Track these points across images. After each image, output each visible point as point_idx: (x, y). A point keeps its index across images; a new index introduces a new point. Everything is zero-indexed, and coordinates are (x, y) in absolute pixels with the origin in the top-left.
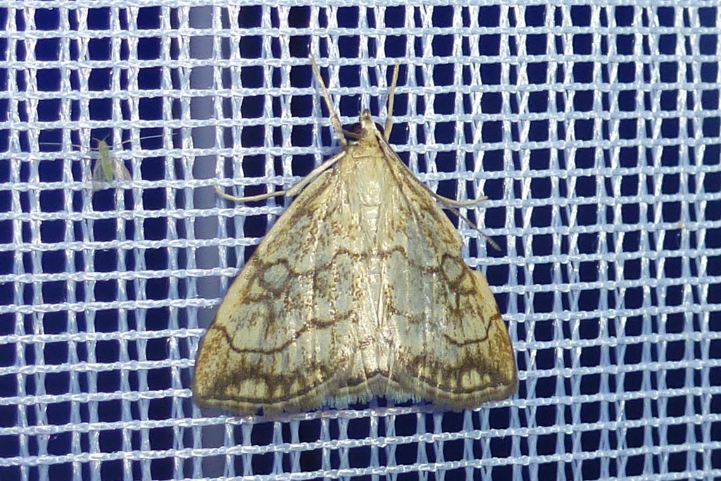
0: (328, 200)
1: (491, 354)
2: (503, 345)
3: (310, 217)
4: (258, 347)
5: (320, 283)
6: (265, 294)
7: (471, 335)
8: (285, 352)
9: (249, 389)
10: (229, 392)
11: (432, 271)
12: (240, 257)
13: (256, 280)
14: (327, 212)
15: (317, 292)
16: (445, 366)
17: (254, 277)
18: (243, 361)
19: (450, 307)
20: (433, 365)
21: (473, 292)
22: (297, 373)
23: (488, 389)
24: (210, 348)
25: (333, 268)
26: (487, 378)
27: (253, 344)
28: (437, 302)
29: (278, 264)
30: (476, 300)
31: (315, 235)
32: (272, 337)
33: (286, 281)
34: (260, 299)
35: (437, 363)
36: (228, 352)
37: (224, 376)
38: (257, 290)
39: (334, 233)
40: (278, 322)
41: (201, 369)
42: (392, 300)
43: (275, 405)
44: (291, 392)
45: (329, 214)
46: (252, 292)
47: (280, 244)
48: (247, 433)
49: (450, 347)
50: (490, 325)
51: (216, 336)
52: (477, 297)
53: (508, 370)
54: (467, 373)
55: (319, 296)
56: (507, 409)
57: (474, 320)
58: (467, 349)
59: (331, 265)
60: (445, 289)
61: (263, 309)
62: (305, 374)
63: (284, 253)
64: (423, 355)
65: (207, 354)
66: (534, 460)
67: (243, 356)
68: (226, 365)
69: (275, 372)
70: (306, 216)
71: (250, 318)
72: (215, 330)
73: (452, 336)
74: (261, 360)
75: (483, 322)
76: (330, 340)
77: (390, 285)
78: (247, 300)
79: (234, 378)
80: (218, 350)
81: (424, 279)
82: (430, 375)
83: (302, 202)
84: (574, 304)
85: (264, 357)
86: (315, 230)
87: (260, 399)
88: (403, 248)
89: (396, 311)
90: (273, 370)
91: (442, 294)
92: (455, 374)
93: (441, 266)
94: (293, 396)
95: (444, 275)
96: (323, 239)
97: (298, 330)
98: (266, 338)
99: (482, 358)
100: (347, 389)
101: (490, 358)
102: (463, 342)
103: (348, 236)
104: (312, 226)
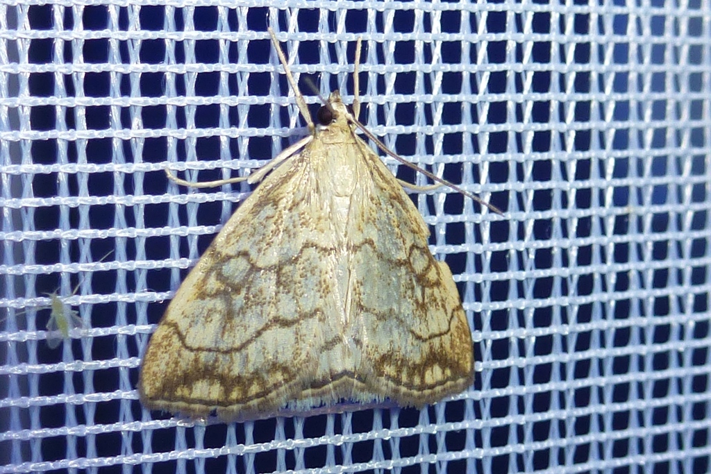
0: (294, 189)
1: (452, 346)
2: (463, 336)
3: (275, 207)
4: (213, 345)
5: (284, 279)
6: (222, 289)
7: (434, 329)
8: (244, 351)
9: (201, 389)
10: (179, 393)
11: (400, 264)
12: (193, 247)
13: (213, 274)
14: (293, 202)
15: (281, 288)
16: (410, 364)
17: (211, 270)
18: (196, 360)
19: (417, 302)
20: (399, 362)
21: (438, 284)
22: (256, 375)
23: (449, 383)
24: (159, 345)
25: (299, 262)
26: (448, 372)
27: (208, 343)
28: (405, 297)
29: (238, 257)
30: (440, 292)
31: (280, 227)
32: (229, 336)
33: (246, 276)
34: (217, 294)
35: (402, 360)
36: (179, 351)
37: (174, 376)
38: (213, 284)
39: (301, 225)
40: (237, 320)
41: (149, 368)
42: (361, 297)
43: (231, 407)
44: (249, 394)
45: (296, 204)
46: (208, 286)
47: (240, 236)
48: (200, 436)
49: (415, 342)
50: (452, 317)
51: (167, 333)
52: (441, 289)
53: (467, 362)
54: (430, 368)
55: (283, 293)
56: (462, 402)
57: (438, 313)
58: (430, 344)
59: (297, 259)
60: (412, 283)
61: (219, 304)
62: (265, 375)
63: (245, 245)
64: (390, 353)
65: (156, 352)
66: (487, 452)
67: (196, 355)
68: (177, 363)
69: (232, 373)
70: (270, 205)
71: (205, 315)
72: (166, 327)
73: (418, 332)
74: (216, 360)
75: (446, 314)
76: (293, 341)
77: (359, 281)
78: (202, 295)
79: (185, 378)
80: (168, 348)
81: (392, 273)
82: (395, 374)
83: (265, 190)
84: (529, 291)
85: (221, 357)
86: (280, 221)
87: (214, 402)
88: (373, 241)
89: (364, 309)
90: (230, 370)
91: (409, 288)
92: (419, 371)
93: (409, 258)
94: (251, 399)
95: (411, 268)
96: (289, 231)
97: (260, 328)
98: (222, 336)
99: (444, 352)
100: (309, 391)
101: (452, 351)
102: (427, 337)
103: (315, 229)
104: (276, 217)
